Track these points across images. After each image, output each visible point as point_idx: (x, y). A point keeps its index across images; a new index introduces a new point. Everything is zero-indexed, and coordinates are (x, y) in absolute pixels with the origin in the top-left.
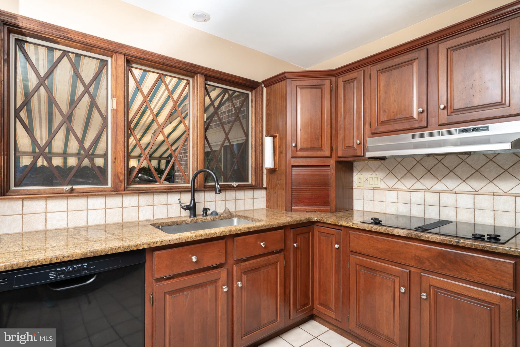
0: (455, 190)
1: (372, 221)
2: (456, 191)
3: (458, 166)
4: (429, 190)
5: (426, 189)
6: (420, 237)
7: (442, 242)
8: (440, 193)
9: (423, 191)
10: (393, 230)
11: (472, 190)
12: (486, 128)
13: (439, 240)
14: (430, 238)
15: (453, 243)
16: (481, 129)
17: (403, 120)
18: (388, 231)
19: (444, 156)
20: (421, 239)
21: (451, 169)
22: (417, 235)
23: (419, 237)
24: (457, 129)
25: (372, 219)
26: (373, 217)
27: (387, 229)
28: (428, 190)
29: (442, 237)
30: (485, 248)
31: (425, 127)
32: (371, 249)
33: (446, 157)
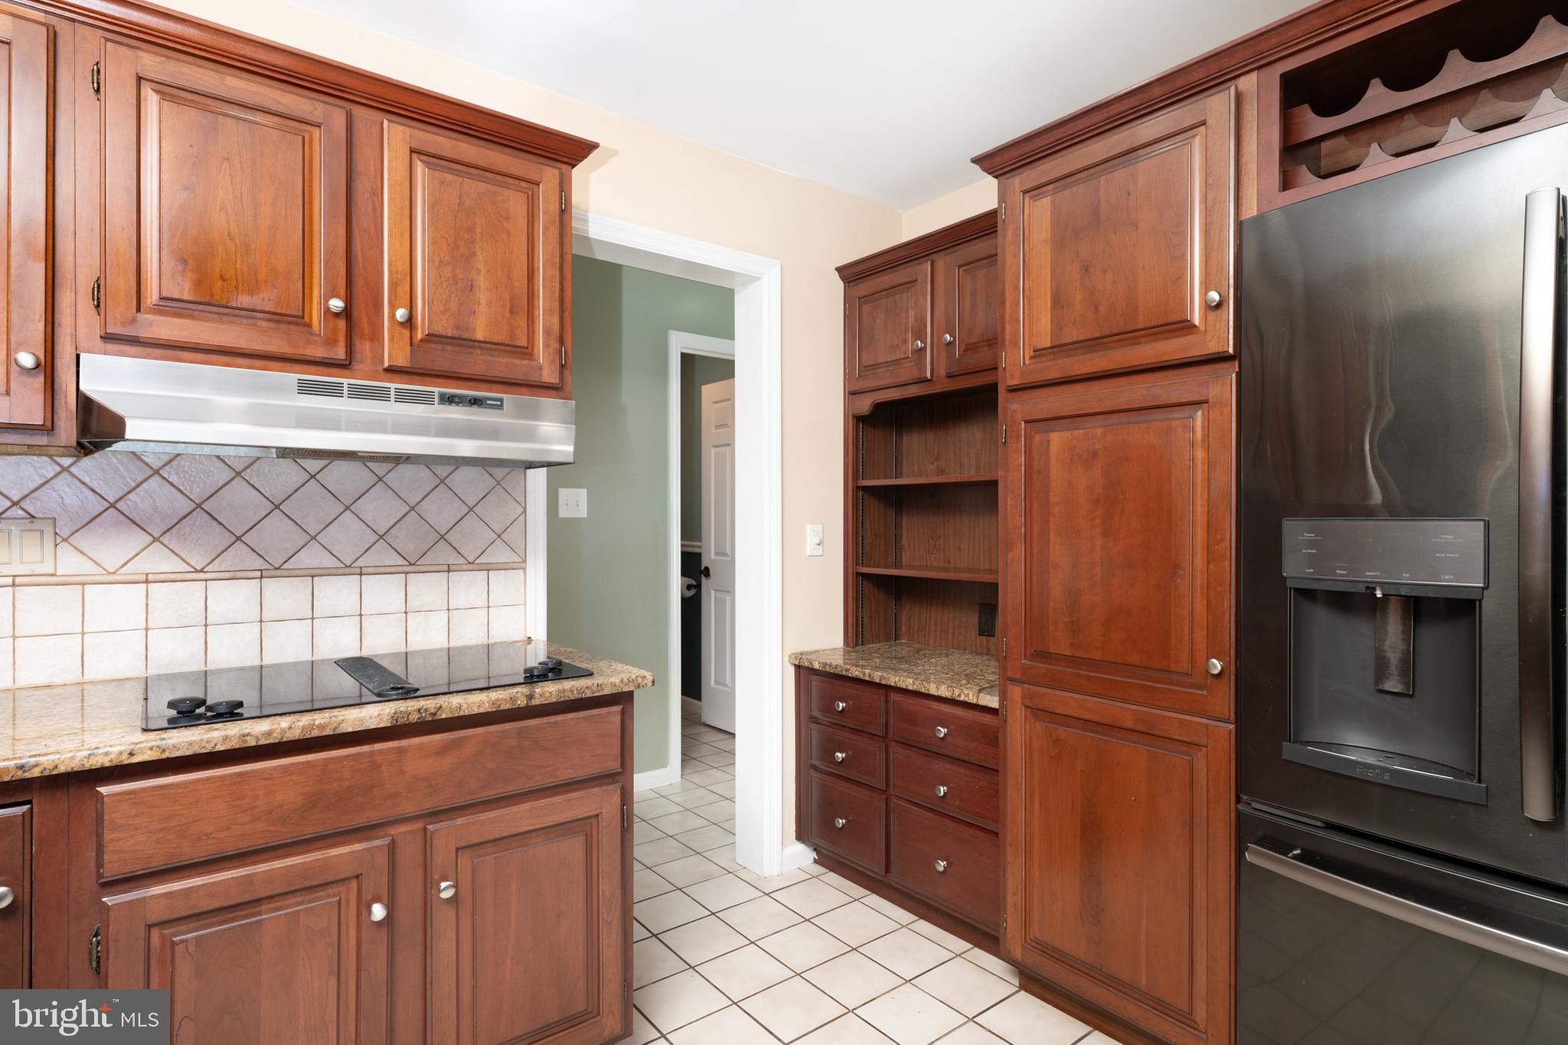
0: (359, 563)
1: (173, 713)
2: (361, 568)
3: (367, 494)
4: (279, 568)
5: (267, 566)
6: (435, 714)
7: (494, 710)
8: (313, 577)
9: (258, 574)
10: (341, 718)
11: (401, 561)
12: (499, 403)
13: (487, 704)
14: (465, 706)
15: (519, 702)
16: (488, 402)
17: (261, 319)
18: (322, 727)
19: (328, 461)
20: (439, 718)
21: (347, 503)
22: (426, 710)
23: (431, 714)
24: (436, 390)
25: (171, 705)
26: (170, 698)
27: (317, 723)
28: (276, 569)
29: (494, 695)
30: (584, 692)
31: (344, 366)
32: (232, 827)
33: (333, 463)
